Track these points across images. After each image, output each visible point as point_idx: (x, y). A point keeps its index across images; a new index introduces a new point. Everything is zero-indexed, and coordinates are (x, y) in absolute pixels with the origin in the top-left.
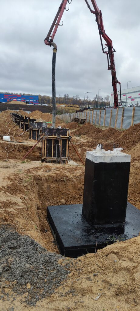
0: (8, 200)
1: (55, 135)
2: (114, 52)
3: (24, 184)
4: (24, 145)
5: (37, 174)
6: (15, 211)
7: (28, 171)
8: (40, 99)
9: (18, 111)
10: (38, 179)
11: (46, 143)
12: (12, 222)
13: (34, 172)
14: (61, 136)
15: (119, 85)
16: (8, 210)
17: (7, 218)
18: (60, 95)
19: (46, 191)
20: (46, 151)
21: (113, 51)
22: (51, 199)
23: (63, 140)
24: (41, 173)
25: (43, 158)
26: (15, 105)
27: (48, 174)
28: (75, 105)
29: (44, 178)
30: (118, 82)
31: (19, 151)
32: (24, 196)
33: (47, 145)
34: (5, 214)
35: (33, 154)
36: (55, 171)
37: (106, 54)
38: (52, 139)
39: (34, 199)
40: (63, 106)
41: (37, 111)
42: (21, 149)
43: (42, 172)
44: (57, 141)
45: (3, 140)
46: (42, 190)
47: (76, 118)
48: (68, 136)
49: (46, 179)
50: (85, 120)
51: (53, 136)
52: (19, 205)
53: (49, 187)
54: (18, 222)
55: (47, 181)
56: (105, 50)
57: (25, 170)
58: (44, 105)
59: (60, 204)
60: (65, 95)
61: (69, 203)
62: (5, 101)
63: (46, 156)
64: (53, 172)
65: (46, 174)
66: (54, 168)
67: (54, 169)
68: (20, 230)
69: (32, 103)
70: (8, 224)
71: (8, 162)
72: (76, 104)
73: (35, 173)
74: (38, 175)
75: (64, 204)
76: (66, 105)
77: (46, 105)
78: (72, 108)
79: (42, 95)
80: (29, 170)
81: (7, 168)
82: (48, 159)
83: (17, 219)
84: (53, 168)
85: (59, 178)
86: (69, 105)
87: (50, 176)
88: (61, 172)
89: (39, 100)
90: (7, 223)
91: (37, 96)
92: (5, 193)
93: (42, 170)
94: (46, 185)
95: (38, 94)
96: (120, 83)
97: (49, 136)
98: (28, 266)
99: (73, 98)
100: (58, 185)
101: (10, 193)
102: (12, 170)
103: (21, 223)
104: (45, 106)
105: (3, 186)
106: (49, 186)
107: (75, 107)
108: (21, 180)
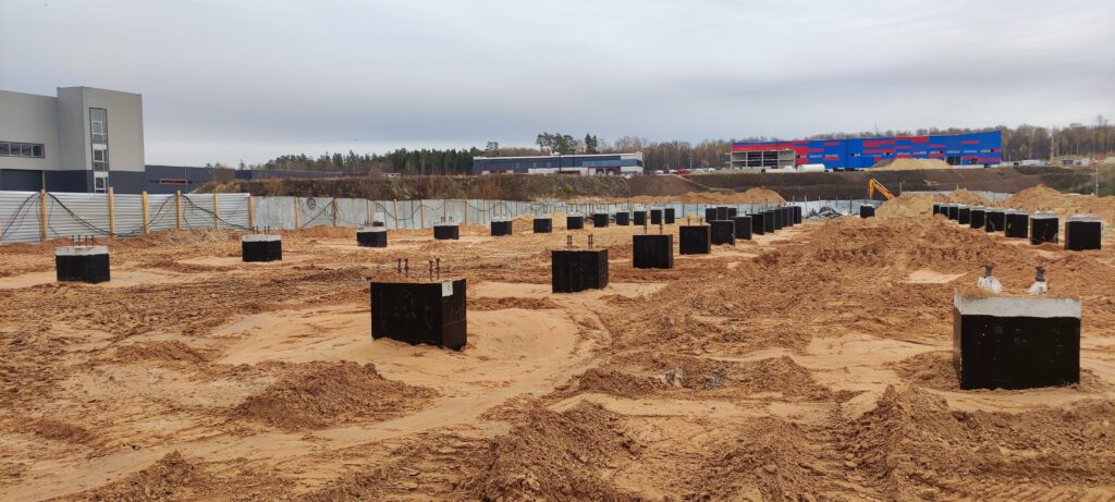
8: (1006, 141)
58: (1026, 163)
62: (867, 162)
69: (975, 162)
77: (1035, 163)
104: (1029, 170)
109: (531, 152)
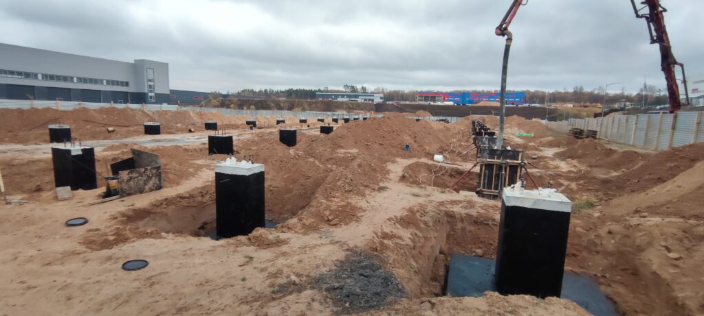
0: (392, 232)
1: (498, 158)
2: (663, 13)
3: (426, 218)
4: (459, 169)
5: (451, 209)
6: (392, 245)
7: (442, 204)
8: (528, 96)
9: (485, 116)
10: (450, 216)
11: (484, 168)
12: (382, 254)
13: (449, 206)
14: (509, 161)
15: (681, 68)
16: (386, 241)
17: (378, 248)
18: (565, 89)
19: (460, 234)
20: (484, 179)
21: (661, 12)
22: (463, 245)
23: (511, 166)
24: (457, 209)
25: (478, 189)
26: (485, 107)
27: (467, 211)
28: (594, 104)
29: (459, 216)
30: (675, 63)
31: (451, 176)
32: (417, 232)
33: (485, 172)
34: (378, 245)
35: (470, 182)
36: (479, 209)
37: (644, 19)
38: (493, 165)
39: (433, 239)
40: (570, 105)
41: (515, 116)
42: (453, 173)
43: (461, 209)
44: (500, 167)
45: (433, 160)
46: (454, 231)
47: (577, 129)
48: (520, 161)
49: (461, 217)
50: (596, 132)
51: (495, 160)
52: (403, 241)
53: (463, 229)
54: (389, 256)
55: (462, 220)
56: (640, 13)
57: (438, 202)
58: (533, 105)
59: (474, 254)
60: (577, 88)
61: (488, 256)
62: (470, 102)
63: (484, 187)
64: (476, 211)
65: (464, 212)
66: (480, 205)
67: (480, 207)
68: (389, 265)
69: (513, 104)
70: (376, 255)
71: (423, 190)
72: (597, 102)
73: (450, 208)
74: (452, 211)
75: (480, 256)
76: (577, 104)
77: (538, 105)
78: (587, 108)
79: (532, 90)
80: (443, 202)
81: (417, 196)
82: (486, 191)
83: (389, 253)
84: (478, 205)
85: (482, 219)
86: (582, 104)
87: (469, 216)
88: (488, 211)
89: (525, 98)
90: (376, 253)
91: (522, 93)
92: (394, 224)
93: (461, 205)
94: (460, 225)
95: (524, 89)
96: (682, 65)
97: (488, 160)
98: (358, 290)
99: (592, 93)
100: (479, 229)
101: (401, 225)
102: (421, 200)
103: (392, 259)
104: (535, 108)
105: (395, 216)
106: (465, 228)
107: (594, 106)
108: (425, 213)
109: (341, 92)
